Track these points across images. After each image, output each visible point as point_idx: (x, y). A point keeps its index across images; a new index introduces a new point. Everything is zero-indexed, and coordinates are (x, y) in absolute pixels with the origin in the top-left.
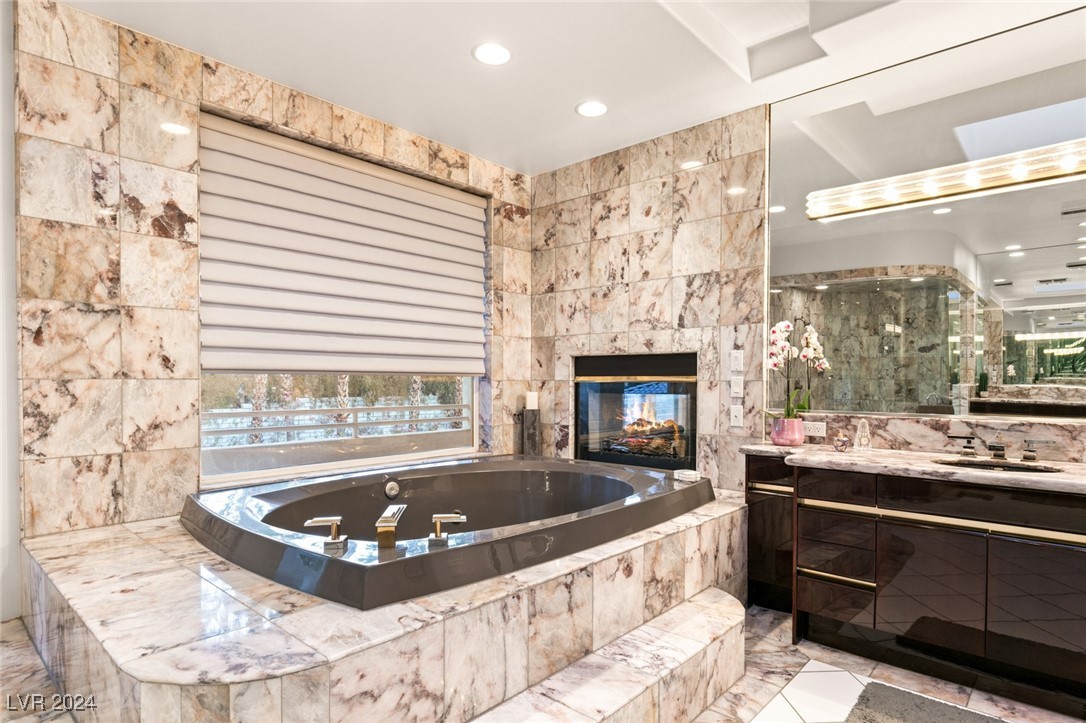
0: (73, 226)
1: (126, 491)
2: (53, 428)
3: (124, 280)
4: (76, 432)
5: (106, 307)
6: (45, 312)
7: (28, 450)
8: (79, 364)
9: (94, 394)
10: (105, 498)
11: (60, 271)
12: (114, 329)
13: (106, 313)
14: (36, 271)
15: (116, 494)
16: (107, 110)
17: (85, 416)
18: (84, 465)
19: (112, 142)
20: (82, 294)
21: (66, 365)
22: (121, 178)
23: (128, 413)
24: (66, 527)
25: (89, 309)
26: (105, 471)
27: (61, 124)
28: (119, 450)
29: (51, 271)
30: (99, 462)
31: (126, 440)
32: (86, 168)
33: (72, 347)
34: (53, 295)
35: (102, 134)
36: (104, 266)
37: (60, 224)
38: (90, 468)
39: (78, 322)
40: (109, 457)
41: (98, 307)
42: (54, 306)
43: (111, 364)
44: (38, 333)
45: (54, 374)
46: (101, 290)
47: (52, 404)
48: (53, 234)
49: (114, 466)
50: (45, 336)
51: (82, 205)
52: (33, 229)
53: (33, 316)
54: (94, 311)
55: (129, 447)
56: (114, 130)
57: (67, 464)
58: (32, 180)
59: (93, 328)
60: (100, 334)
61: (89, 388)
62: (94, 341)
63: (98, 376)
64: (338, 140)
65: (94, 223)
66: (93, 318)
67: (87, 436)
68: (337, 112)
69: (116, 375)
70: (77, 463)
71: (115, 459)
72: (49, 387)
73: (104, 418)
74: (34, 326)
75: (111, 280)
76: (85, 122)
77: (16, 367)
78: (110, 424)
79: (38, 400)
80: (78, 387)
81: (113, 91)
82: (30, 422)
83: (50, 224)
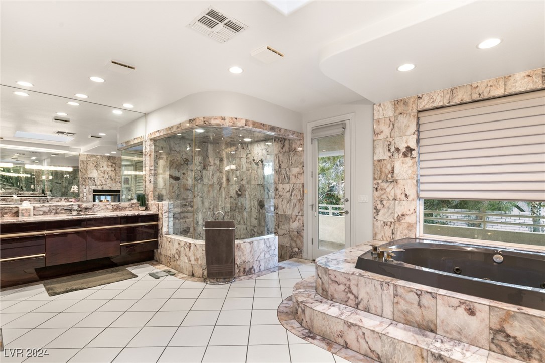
0: (384, 160)
1: (395, 233)
2: (379, 213)
3: (395, 172)
4: (384, 215)
5: (391, 180)
6: (378, 183)
7: (375, 218)
8: (385, 196)
9: (388, 204)
10: (390, 234)
11: (381, 172)
12: (393, 186)
13: (391, 182)
14: (376, 173)
15: (393, 234)
16: (392, 125)
17: (386, 210)
18: (386, 224)
19: (392, 135)
20: (386, 177)
21: (382, 197)
22: (395, 143)
23: (396, 210)
24: (382, 239)
25: (387, 181)
26: (391, 227)
27: (382, 134)
28: (394, 221)
29: (379, 172)
30: (389, 224)
31: (395, 218)
32: (387, 143)
33: (383, 192)
34: (380, 179)
35: (390, 133)
36: (390, 169)
37: (381, 160)
38: (387, 225)
39: (385, 185)
40: (391, 222)
41: (389, 181)
42: (380, 181)
43: (392, 196)
44: (377, 188)
45: (380, 199)
46: (390, 176)
47: (379, 207)
48: (380, 163)
49: (392, 225)
50: (378, 189)
51: (386, 153)
52: (376, 163)
53: (376, 184)
54: (388, 182)
55: (396, 220)
56: (393, 131)
57: (382, 223)
58: (377, 151)
59: (388, 186)
60: (389, 188)
61: (387, 203)
62: (388, 190)
63: (389, 200)
64: (476, 97)
65: (388, 158)
66: (389, 183)
67: (386, 216)
68: (474, 85)
69: (393, 199)
70: (384, 223)
71: (393, 223)
72: (379, 202)
73: (390, 211)
74: (376, 187)
75: (392, 173)
76: (387, 130)
77: (374, 197)
78: (392, 213)
79: (377, 205)
80: (385, 202)
81: (393, 120)
82: (375, 211)
83: (379, 161)
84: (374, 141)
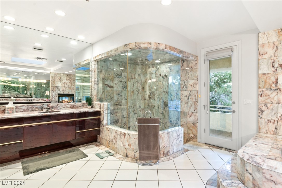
0: (268, 73)
1: (278, 128)
2: (264, 113)
3: (279, 83)
4: (268, 114)
5: (274, 89)
6: (262, 91)
7: (259, 116)
8: (269, 101)
9: (272, 107)
10: (274, 129)
11: (265, 83)
12: (276, 93)
13: (274, 90)
14: (261, 83)
15: (276, 129)
16: (275, 48)
17: (270, 111)
18: (269, 121)
19: (276, 54)
20: (270, 87)
21: (266, 101)
22: (278, 61)
23: (279, 111)
24: (266, 132)
25: (271, 90)
26: (274, 123)
27: (266, 55)
28: (277, 119)
29: (264, 83)
30: (272, 121)
31: (279, 117)
32: (271, 61)
33: (267, 97)
34: (264, 88)
35: (274, 53)
36: (274, 80)
37: (265, 74)
38: (271, 122)
39: (269, 92)
40: (275, 120)
41: (273, 89)
42: (264, 90)
43: (275, 101)
44: (261, 95)
45: (264, 103)
46: (273, 85)
47: (264, 108)
48: (264, 76)
49: (276, 122)
50: (262, 95)
51: (270, 69)
52: (260, 76)
53: (261, 92)
54: (272, 90)
55: (279, 119)
56: (277, 52)
57: (266, 120)
58: (261, 67)
59: (272, 93)
60: (273, 95)
61: (271, 106)
62: (272, 96)
63: (273, 103)
65: (272, 72)
67: (270, 115)
69: (276, 103)
70: (268, 120)
71: (276, 121)
72: (263, 105)
73: (274, 112)
74: (261, 94)
75: (276, 83)
76: (270, 52)
77: (258, 101)
78: (275, 113)
79: (261, 107)
80: (269, 105)
81: (276, 44)
82: (259, 111)
83: (264, 74)
84: (259, 60)
